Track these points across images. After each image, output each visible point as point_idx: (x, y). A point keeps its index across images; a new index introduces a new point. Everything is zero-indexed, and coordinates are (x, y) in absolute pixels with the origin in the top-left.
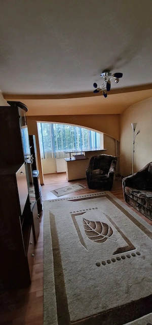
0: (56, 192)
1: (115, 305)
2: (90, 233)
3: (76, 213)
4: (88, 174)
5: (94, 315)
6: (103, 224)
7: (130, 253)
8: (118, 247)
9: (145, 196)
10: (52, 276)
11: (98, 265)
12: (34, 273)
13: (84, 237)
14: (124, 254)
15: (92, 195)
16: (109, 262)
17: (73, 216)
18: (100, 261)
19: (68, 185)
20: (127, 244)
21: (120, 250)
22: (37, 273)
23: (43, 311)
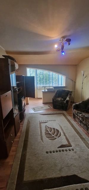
0: (34, 109)
1: (50, 177)
2: (47, 134)
3: (43, 122)
4: (53, 100)
5: (38, 180)
6: (56, 130)
7: (68, 148)
8: (62, 144)
9: (84, 116)
10: (19, 155)
11: (47, 153)
12: (11, 152)
13: (43, 136)
14: (64, 149)
15: (54, 112)
16: (54, 152)
17: (40, 123)
18: (49, 151)
19: (42, 105)
20: (67, 143)
21: (62, 146)
22: (12, 152)
23: (11, 172)
